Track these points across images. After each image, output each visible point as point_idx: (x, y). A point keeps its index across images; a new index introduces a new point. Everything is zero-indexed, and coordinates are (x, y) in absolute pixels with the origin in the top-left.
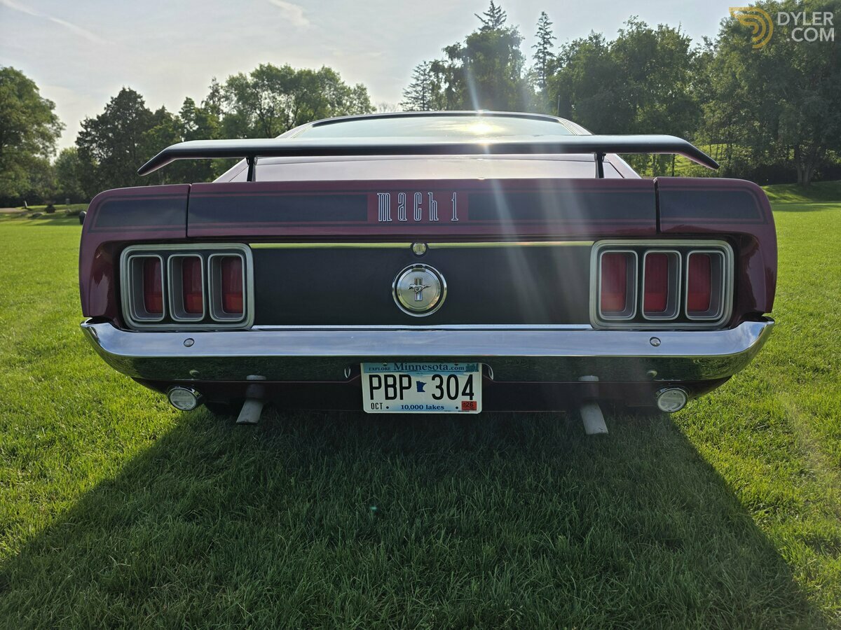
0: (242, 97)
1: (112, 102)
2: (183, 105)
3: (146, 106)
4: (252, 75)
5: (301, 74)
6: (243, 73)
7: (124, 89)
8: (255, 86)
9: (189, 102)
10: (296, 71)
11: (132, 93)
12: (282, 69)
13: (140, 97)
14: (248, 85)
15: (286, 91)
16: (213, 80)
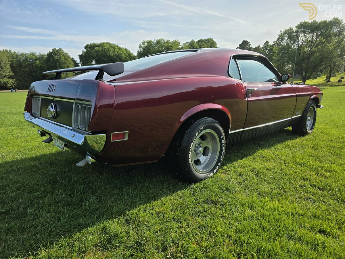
0: (290, 37)
1: (239, 46)
2: (264, 44)
3: (251, 46)
4: (296, 27)
5: (321, 23)
6: (292, 27)
7: (244, 41)
8: (297, 32)
9: (267, 43)
10: (318, 22)
11: (247, 41)
12: (312, 22)
13: (249, 43)
14: (293, 32)
15: (312, 32)
16: (280, 32)
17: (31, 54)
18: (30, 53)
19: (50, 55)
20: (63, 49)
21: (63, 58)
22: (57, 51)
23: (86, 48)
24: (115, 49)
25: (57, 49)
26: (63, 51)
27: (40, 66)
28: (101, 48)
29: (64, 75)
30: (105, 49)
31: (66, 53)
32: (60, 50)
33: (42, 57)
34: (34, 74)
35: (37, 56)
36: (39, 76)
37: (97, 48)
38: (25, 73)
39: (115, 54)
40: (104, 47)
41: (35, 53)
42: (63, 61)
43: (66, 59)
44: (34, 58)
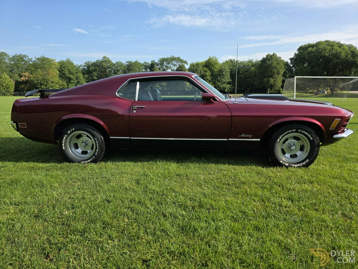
17: (248, 62)
18: (248, 60)
19: (264, 61)
20: (276, 54)
21: (275, 63)
22: (271, 56)
23: (298, 50)
24: (334, 47)
25: (271, 54)
26: (276, 55)
27: (254, 72)
28: (315, 48)
29: (273, 80)
30: (320, 48)
31: (279, 58)
32: (273, 55)
33: (257, 64)
34: (247, 79)
35: (253, 63)
36: (252, 82)
37: (310, 49)
38: (240, 79)
39: (332, 54)
40: (320, 47)
41: (252, 60)
42: (275, 66)
43: (278, 64)
44: (250, 64)
